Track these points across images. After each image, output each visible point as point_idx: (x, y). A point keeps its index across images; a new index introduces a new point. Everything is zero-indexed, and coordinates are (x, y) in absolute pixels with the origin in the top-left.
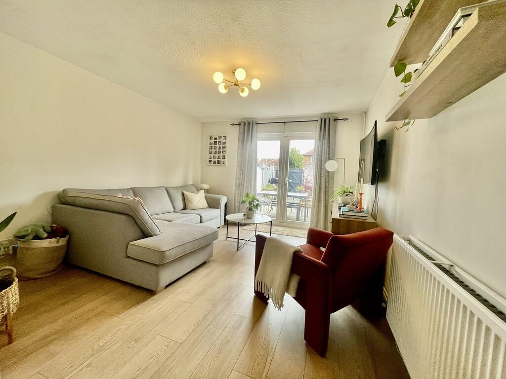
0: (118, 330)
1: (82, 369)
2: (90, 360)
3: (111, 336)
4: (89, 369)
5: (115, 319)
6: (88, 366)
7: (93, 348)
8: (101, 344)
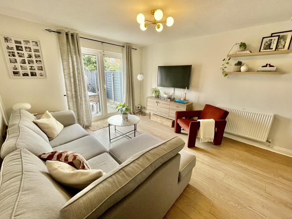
0: (224, 199)
1: (254, 210)
2: (248, 208)
3: (230, 201)
4: (252, 206)
5: (216, 202)
6: (251, 207)
7: (241, 208)
8: (237, 205)
